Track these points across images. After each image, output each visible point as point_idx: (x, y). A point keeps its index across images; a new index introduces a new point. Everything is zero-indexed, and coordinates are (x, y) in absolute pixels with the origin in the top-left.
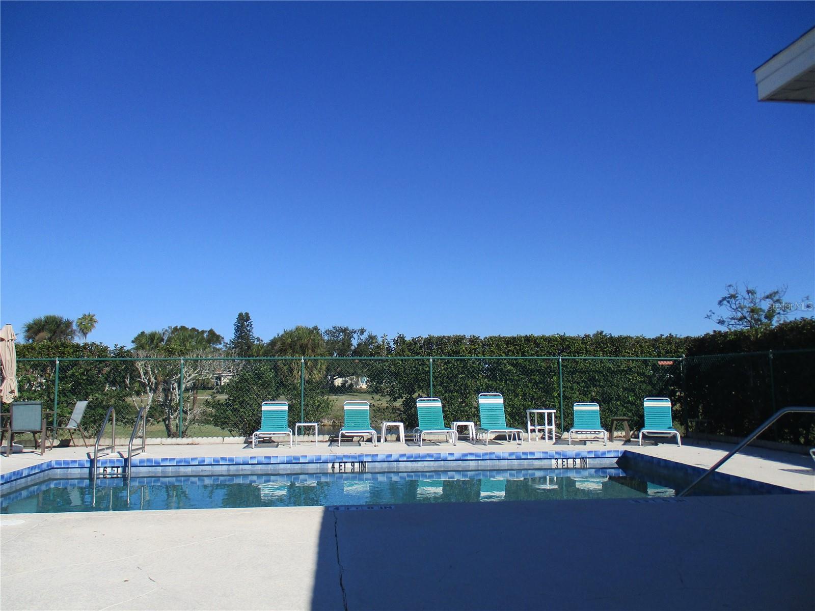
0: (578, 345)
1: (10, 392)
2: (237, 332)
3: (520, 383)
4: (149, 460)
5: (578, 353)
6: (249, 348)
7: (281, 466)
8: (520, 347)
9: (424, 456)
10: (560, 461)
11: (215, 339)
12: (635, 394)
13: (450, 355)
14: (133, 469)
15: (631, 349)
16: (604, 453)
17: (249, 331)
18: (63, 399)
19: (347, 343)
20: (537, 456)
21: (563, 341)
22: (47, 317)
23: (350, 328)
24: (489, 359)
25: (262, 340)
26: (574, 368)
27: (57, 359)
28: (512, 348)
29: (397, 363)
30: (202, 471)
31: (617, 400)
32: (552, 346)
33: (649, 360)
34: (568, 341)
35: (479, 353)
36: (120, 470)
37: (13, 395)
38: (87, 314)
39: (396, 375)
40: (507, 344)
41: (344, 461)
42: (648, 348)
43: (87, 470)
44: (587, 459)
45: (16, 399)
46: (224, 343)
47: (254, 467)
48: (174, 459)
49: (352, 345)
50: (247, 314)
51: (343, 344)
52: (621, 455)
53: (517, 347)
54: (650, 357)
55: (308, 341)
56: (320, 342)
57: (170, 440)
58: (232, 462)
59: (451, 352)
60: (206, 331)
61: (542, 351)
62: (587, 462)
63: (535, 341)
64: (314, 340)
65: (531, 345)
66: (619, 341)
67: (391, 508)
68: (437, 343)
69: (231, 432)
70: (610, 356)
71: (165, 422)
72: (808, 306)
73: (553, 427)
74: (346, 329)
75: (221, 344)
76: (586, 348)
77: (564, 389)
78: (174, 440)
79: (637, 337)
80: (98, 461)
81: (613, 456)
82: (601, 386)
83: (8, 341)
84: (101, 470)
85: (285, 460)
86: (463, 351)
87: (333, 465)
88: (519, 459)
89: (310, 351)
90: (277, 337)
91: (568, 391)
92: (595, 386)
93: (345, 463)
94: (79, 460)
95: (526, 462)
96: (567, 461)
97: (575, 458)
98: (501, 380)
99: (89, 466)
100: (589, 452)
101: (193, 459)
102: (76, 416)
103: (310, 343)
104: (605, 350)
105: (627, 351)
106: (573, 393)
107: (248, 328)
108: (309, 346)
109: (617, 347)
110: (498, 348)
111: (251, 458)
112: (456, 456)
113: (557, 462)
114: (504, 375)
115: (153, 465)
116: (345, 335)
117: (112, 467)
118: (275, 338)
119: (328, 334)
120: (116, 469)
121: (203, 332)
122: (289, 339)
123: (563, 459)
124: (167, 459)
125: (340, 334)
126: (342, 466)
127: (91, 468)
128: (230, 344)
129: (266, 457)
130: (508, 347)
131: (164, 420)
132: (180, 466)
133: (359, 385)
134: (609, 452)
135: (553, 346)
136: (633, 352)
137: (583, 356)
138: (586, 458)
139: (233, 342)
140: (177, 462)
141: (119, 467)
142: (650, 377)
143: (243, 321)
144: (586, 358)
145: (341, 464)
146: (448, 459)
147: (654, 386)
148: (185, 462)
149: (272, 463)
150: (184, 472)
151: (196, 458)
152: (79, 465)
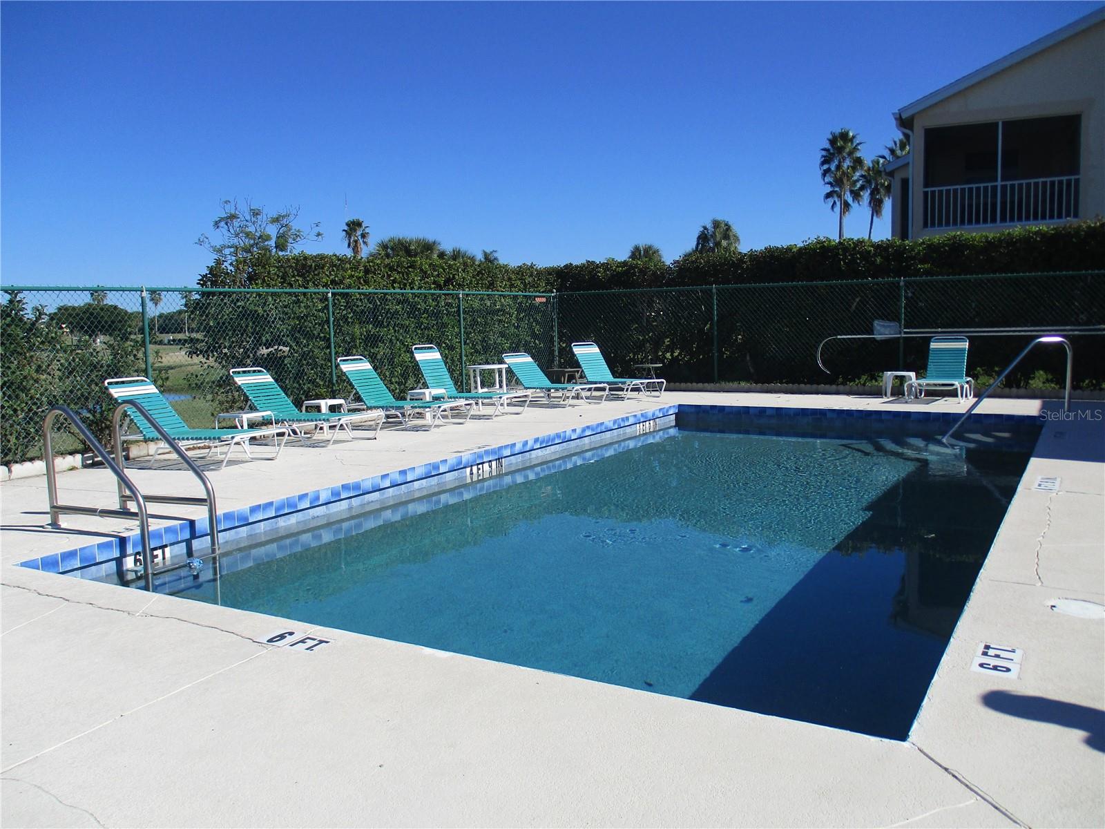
7: (419, 484)
10: (641, 426)
16: (668, 410)
30: (314, 518)
41: (481, 460)
47: (384, 494)
48: (271, 504)
52: (677, 410)
58: (357, 491)
62: (657, 423)
72: (319, 235)
81: (672, 412)
85: (423, 472)
87: (472, 470)
88: (619, 427)
93: (482, 464)
94: (80, 549)
95: (621, 431)
96: (646, 424)
97: (650, 420)
99: (115, 555)
100: (660, 411)
101: (302, 497)
111: (383, 477)
115: (236, 525)
123: (643, 422)
124: (259, 506)
126: (480, 469)
129: (400, 472)
132: (280, 516)
134: (670, 408)
138: (657, 418)
140: (277, 510)
148: (289, 506)
149: (408, 480)
150: (286, 528)
151: (307, 494)
152: (81, 561)
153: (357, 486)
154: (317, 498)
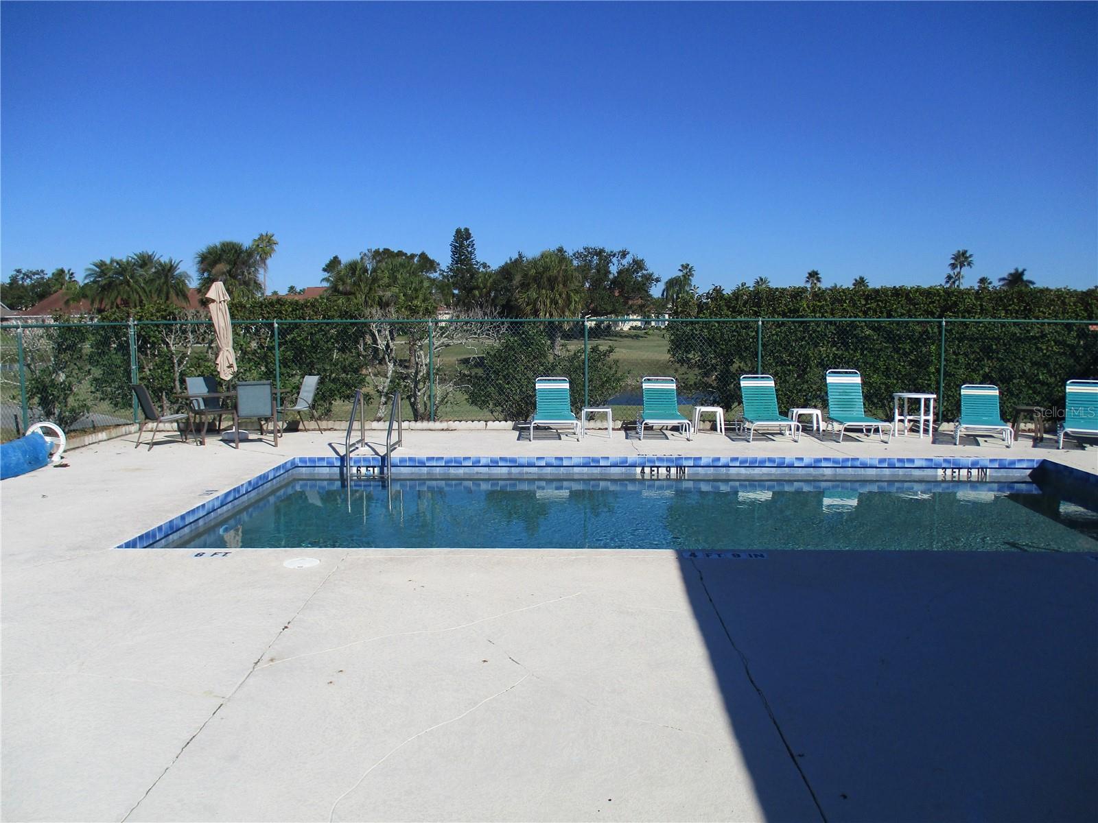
0: (969, 300)
1: (228, 367)
2: (454, 255)
3: (882, 354)
4: (411, 459)
5: (969, 312)
6: (472, 276)
7: (576, 470)
8: (886, 304)
9: (763, 461)
10: (949, 472)
11: (428, 265)
12: (1049, 371)
13: (784, 315)
14: (393, 469)
15: (1048, 306)
16: (1013, 462)
17: (471, 253)
18: (284, 370)
19: (603, 270)
20: (917, 464)
21: (949, 296)
22: (223, 244)
23: (608, 250)
24: (840, 321)
25: (489, 266)
26: (962, 333)
27: (275, 321)
28: (874, 305)
29: (712, 326)
30: (477, 473)
31: (1021, 377)
32: (930, 303)
33: (1074, 324)
34: (955, 296)
35: (827, 312)
36: (376, 470)
37: (231, 370)
38: (264, 234)
39: (711, 341)
40: (866, 300)
41: (657, 465)
42: (1074, 305)
43: (337, 470)
44: (988, 470)
45: (236, 375)
46: (440, 270)
47: (542, 470)
48: (443, 458)
49: (610, 272)
50: (467, 230)
51: (598, 271)
52: (1038, 465)
53: (880, 303)
54: (1077, 319)
55: (559, 272)
56: (574, 274)
57: (419, 425)
58: (513, 463)
59: (786, 311)
60: (415, 255)
61: (916, 309)
62: (988, 474)
63: (907, 295)
64: (566, 271)
65: (901, 301)
66: (1031, 295)
67: (762, 556)
68: (767, 298)
69: (492, 413)
70: (1017, 318)
71: (410, 400)
73: (931, 418)
74: (602, 251)
75: (436, 272)
76: (981, 305)
77: (945, 363)
78: (425, 425)
79: (1058, 290)
80: (351, 459)
81: (1025, 467)
82: (998, 359)
83: (220, 302)
84: (354, 470)
85: (581, 461)
86: (804, 310)
87: (643, 470)
88: (892, 467)
89: (561, 286)
90: (509, 262)
91: (950, 366)
92: (990, 358)
93: (658, 467)
94: (327, 457)
95: (901, 472)
96: (959, 471)
97: (971, 469)
98: (855, 350)
99: (339, 464)
100: (992, 461)
101: (465, 459)
102: (305, 394)
103: (561, 275)
104: (1010, 308)
105: (1041, 309)
106: (958, 369)
107: (469, 250)
108: (560, 279)
109: (1028, 304)
110: (854, 306)
111: (538, 458)
112: (806, 462)
113: (945, 472)
114: (861, 343)
115: (417, 465)
116: (600, 260)
117: (367, 467)
118: (506, 263)
119: (577, 258)
120: (371, 469)
121: (413, 256)
122: (532, 270)
123: (953, 468)
124: (433, 458)
125: (593, 257)
126: (654, 471)
127: (341, 467)
128: (448, 272)
129: (556, 458)
130: (867, 302)
131: (409, 398)
132: (450, 466)
133: (618, 326)
134: (1020, 461)
135: (934, 302)
136: (1050, 312)
137: (977, 316)
138: (986, 468)
139: (451, 269)
140: (446, 462)
141: (375, 467)
142: (1072, 347)
143: (462, 240)
144: (981, 320)
145: (653, 469)
146: (795, 465)
147: (1077, 359)
148: (455, 462)
149: (564, 465)
150: (455, 474)
151: (470, 458)
152: (327, 463)
153: (513, 460)
154: (479, 462)
